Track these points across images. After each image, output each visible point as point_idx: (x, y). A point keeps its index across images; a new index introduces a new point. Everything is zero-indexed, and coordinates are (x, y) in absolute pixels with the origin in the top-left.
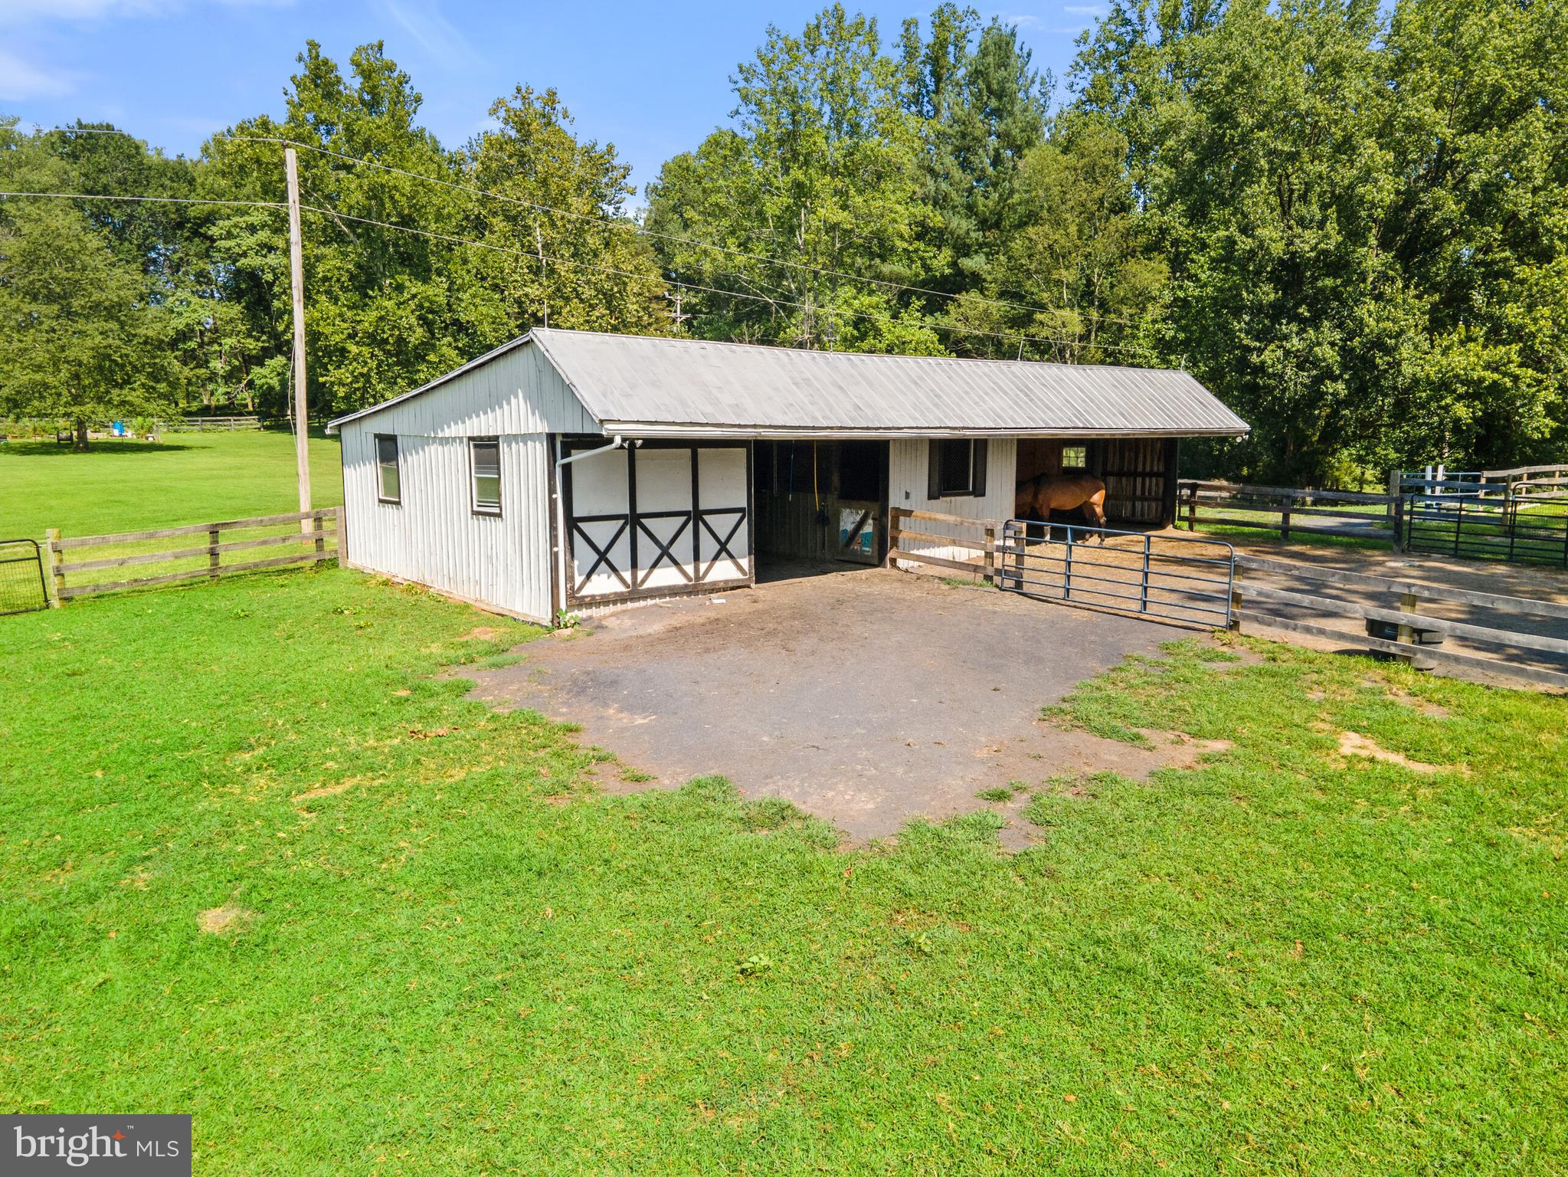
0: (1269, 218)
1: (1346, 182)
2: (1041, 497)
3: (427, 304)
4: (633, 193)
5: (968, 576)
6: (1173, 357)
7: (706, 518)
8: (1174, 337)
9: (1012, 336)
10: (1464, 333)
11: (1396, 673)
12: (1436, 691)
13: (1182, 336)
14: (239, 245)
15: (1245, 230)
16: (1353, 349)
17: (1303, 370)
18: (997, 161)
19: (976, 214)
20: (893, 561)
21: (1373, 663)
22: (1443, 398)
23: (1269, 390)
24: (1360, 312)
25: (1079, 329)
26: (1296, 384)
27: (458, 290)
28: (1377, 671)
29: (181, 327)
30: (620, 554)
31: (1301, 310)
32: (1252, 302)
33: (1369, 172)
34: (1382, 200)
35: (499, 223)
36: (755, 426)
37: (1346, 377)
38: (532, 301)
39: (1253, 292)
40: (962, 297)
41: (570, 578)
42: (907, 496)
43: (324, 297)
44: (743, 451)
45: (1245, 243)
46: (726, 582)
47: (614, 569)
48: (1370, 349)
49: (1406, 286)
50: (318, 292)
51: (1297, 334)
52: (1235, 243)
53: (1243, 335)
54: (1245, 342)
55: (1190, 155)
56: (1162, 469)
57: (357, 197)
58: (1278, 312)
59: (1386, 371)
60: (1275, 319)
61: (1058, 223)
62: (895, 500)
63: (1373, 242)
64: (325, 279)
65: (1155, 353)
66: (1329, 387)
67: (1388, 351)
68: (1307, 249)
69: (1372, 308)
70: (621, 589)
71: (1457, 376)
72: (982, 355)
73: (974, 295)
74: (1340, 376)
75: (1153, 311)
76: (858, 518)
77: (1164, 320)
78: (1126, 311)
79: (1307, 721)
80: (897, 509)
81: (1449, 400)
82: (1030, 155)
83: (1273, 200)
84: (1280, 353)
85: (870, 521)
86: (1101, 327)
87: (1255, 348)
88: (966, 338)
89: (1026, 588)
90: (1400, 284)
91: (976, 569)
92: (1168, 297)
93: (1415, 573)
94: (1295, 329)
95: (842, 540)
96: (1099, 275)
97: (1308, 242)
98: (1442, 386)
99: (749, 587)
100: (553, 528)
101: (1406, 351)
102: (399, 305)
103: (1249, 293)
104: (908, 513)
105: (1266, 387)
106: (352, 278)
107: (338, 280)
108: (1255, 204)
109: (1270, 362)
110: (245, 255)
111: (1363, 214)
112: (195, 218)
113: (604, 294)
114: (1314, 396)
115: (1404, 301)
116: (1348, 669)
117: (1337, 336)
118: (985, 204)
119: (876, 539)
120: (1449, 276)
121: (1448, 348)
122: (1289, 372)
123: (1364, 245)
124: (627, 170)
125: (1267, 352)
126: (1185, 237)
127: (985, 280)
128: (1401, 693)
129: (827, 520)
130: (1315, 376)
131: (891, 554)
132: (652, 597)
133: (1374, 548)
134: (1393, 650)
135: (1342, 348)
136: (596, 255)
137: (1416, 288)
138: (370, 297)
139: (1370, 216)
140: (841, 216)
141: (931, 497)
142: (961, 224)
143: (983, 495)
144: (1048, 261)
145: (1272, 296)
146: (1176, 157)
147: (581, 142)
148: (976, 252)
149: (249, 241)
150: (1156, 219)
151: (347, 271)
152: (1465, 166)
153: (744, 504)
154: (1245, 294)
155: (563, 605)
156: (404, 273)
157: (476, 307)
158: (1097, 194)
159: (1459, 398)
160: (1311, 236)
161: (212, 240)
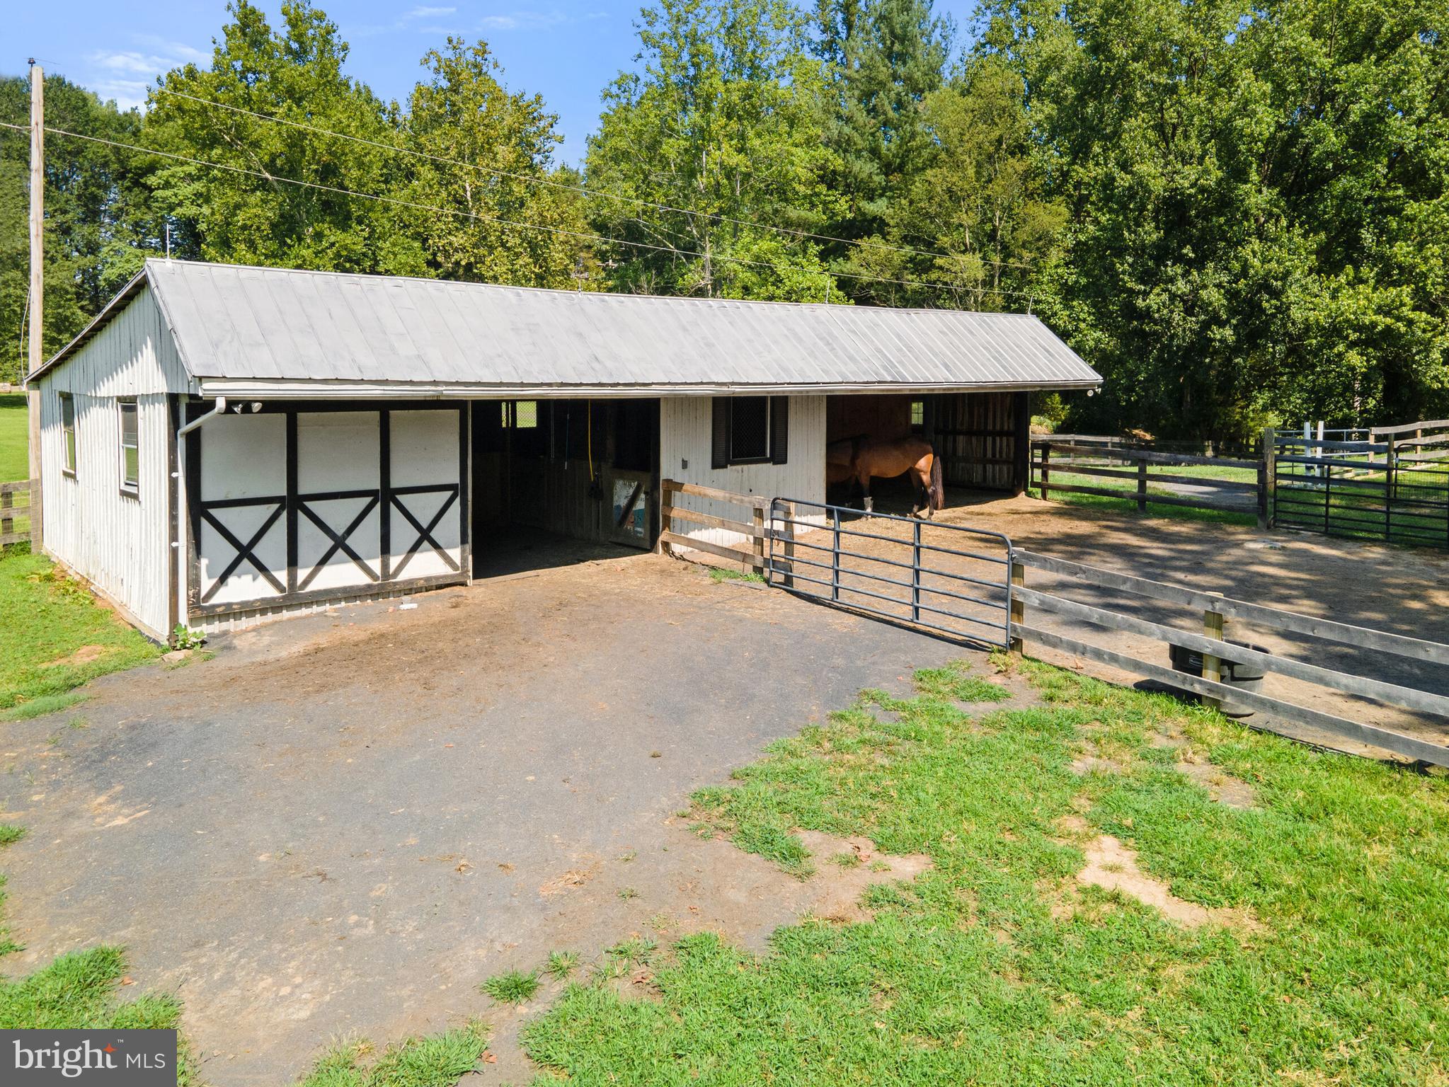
0: (1147, 153)
1: (1224, 114)
2: (858, 462)
3: (344, 253)
4: (561, 142)
5: (736, 565)
6: (1075, 303)
7: (402, 498)
8: (1077, 282)
9: (913, 283)
10: (1352, 273)
11: (1201, 722)
12: (1245, 756)
13: (1083, 281)
14: (176, 195)
15: (1125, 166)
16: (1238, 292)
17: (1192, 315)
18: (900, 105)
19: (879, 158)
20: (666, 545)
21: (1176, 706)
22: (1335, 345)
23: (1157, 336)
24: (1246, 252)
25: (981, 275)
26: (1184, 330)
27: (379, 238)
28: (1178, 717)
29: (113, 277)
30: (272, 548)
31: (1185, 251)
32: (1134, 242)
33: (1246, 103)
34: (1260, 134)
35: (427, 173)
36: (435, 383)
37: (1234, 321)
38: (456, 250)
39: (1135, 232)
40: (864, 243)
41: (194, 582)
42: (685, 464)
43: (243, 246)
44: (455, 414)
45: (1124, 180)
46: (428, 579)
47: (261, 568)
48: (1259, 292)
49: (1291, 225)
50: (238, 240)
51: (1183, 276)
52: (1114, 179)
53: (1126, 278)
54: (1129, 285)
55: (1070, 91)
56: (1012, 427)
57: (277, 146)
58: (1162, 253)
59: (1274, 315)
60: (1160, 260)
61: (958, 166)
62: (668, 468)
63: (1254, 177)
64: (244, 227)
65: (1058, 298)
66: (1217, 333)
67: (1276, 294)
68: (1186, 185)
69: (1256, 248)
70: (273, 593)
71: (1347, 321)
72: (885, 303)
73: (876, 239)
74: (1228, 321)
75: (1055, 256)
76: (631, 491)
77: (1067, 264)
78: (1027, 256)
79: (1053, 814)
80: (668, 481)
81: (1341, 348)
82: (930, 98)
83: (1151, 134)
84: (1165, 296)
85: (643, 496)
86: (1004, 272)
87: (1139, 292)
88: (870, 285)
89: (799, 586)
90: (1284, 222)
91: (745, 557)
92: (1069, 242)
93: (1275, 558)
94: (1179, 271)
95: (616, 517)
96: (1001, 219)
97: (1187, 178)
98: (1333, 332)
99: (463, 584)
100: (173, 517)
101: (1293, 294)
102: (316, 254)
103: (1130, 232)
104: (679, 486)
105: (1155, 333)
106: (274, 226)
107: (258, 228)
108: (1133, 139)
109: (1155, 307)
110: (180, 204)
111: (1243, 148)
112: (136, 168)
113: (529, 243)
114: (1202, 344)
115: (1290, 240)
116: (1138, 716)
117: (1225, 278)
118: (888, 147)
119: (648, 518)
120: (1338, 214)
121: (1336, 290)
122: (1176, 317)
123: (1246, 182)
124: (555, 119)
125: (1152, 296)
126: (1086, 180)
127: (888, 225)
128: (1197, 759)
129: (601, 493)
130: (1203, 321)
131: (663, 537)
132: (318, 603)
133: (1237, 523)
134: (1198, 689)
135: (1227, 292)
136: (522, 205)
137: (1301, 226)
138: (289, 247)
139: (1250, 150)
140: (736, 159)
141: (715, 465)
142: (865, 168)
143: (784, 461)
144: (948, 204)
145: (1154, 236)
146: (1057, 92)
147: (512, 91)
148: (881, 196)
149: (187, 190)
150: (1054, 161)
151: (267, 218)
152: (1346, 97)
153: (455, 479)
154: (1126, 234)
155: (183, 618)
156: (323, 221)
157: (395, 255)
158: (996, 134)
159: (1352, 345)
160: (1191, 172)
161: (151, 190)
